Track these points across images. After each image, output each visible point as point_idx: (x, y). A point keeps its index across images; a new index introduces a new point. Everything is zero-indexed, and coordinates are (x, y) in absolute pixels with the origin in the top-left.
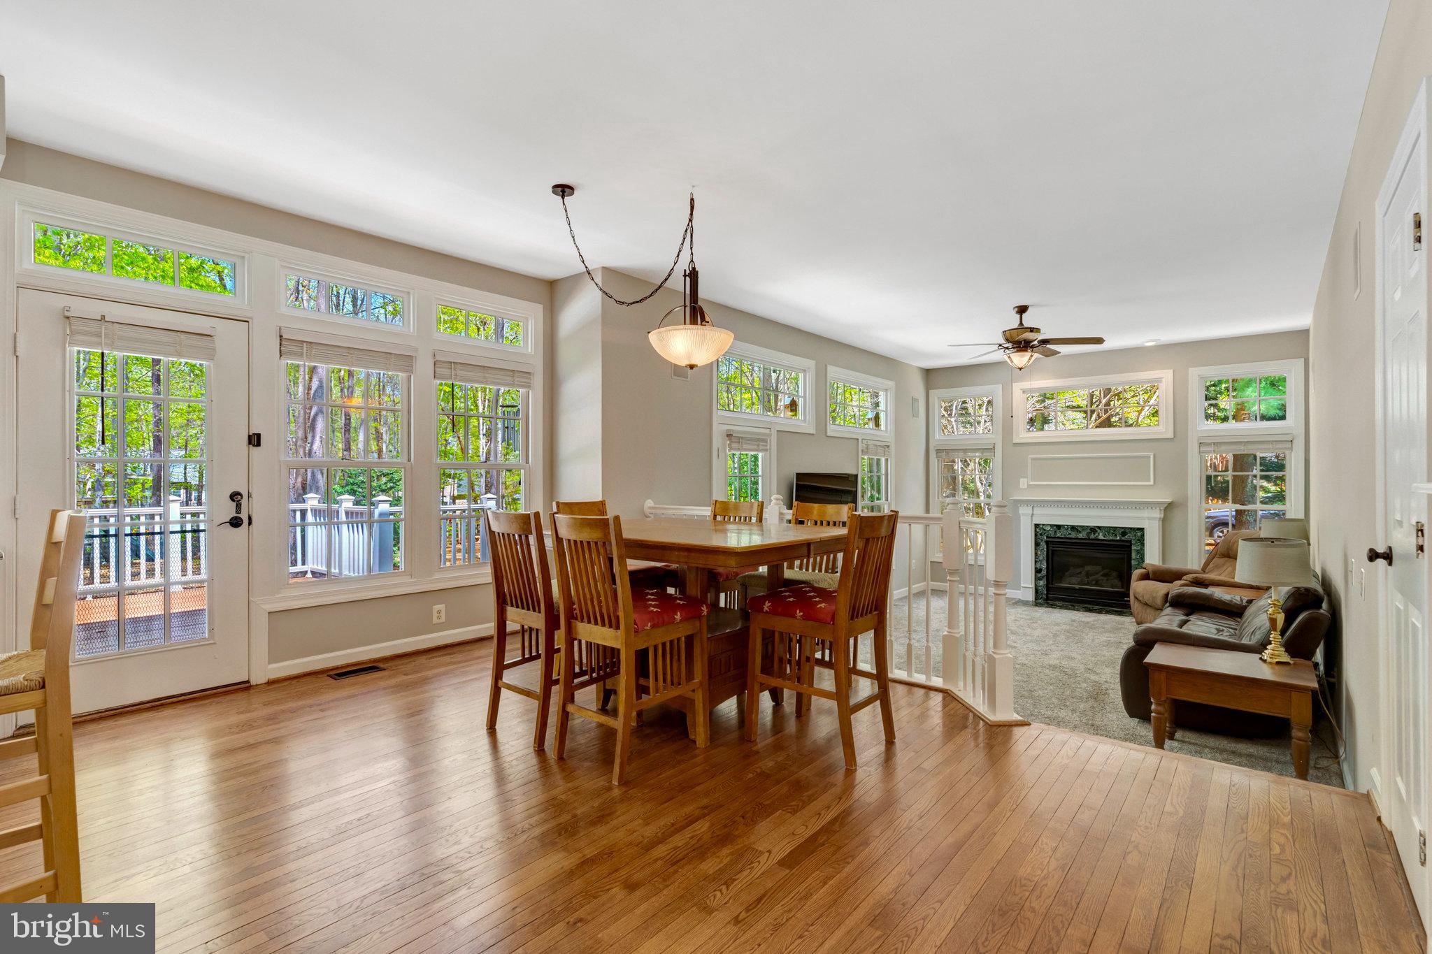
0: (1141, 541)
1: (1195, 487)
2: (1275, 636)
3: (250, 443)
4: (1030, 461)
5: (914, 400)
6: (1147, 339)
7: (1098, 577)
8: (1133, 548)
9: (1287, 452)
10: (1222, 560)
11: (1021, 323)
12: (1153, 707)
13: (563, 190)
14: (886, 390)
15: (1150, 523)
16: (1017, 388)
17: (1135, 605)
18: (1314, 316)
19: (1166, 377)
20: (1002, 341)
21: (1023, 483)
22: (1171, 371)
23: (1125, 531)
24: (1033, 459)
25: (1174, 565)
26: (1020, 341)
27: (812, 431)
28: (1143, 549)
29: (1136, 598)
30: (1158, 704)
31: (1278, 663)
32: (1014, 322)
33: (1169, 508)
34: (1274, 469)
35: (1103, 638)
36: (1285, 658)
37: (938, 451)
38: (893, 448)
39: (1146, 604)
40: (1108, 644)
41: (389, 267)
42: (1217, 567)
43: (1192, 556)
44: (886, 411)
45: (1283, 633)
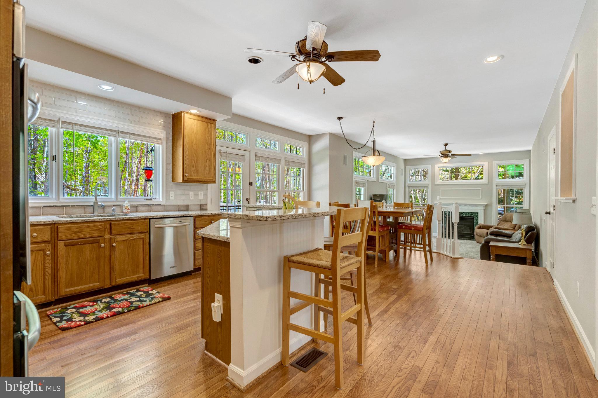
0: (477, 217)
1: (495, 200)
2: (523, 238)
3: (250, 185)
4: (440, 191)
5: (401, 170)
6: (481, 152)
7: (463, 229)
8: (475, 219)
9: (524, 188)
10: (504, 222)
11: (446, 149)
12: (491, 257)
13: (340, 118)
14: (394, 167)
15: (480, 211)
16: (437, 166)
17: (476, 237)
18: (533, 147)
19: (486, 164)
20: (440, 154)
21: (438, 198)
22: (487, 162)
23: (472, 214)
24: (441, 190)
25: (488, 224)
26: (445, 154)
27: (376, 181)
28: (478, 219)
29: (477, 234)
30: (493, 256)
31: (524, 245)
32: (443, 148)
33: (486, 206)
34: (519, 193)
35: (468, 246)
36: (525, 243)
37: (408, 187)
38: (396, 186)
39: (480, 236)
40: (470, 248)
41: (277, 134)
42: (502, 224)
43: (494, 221)
44: (394, 174)
45: (525, 237)
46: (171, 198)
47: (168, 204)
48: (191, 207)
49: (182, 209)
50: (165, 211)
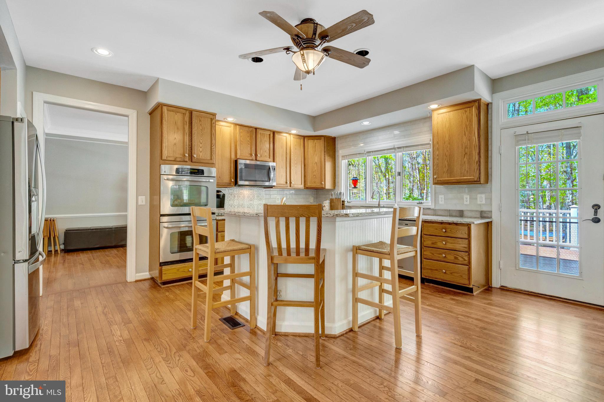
46: (440, 202)
47: (437, 208)
48: (466, 213)
49: (454, 214)
50: (434, 215)
